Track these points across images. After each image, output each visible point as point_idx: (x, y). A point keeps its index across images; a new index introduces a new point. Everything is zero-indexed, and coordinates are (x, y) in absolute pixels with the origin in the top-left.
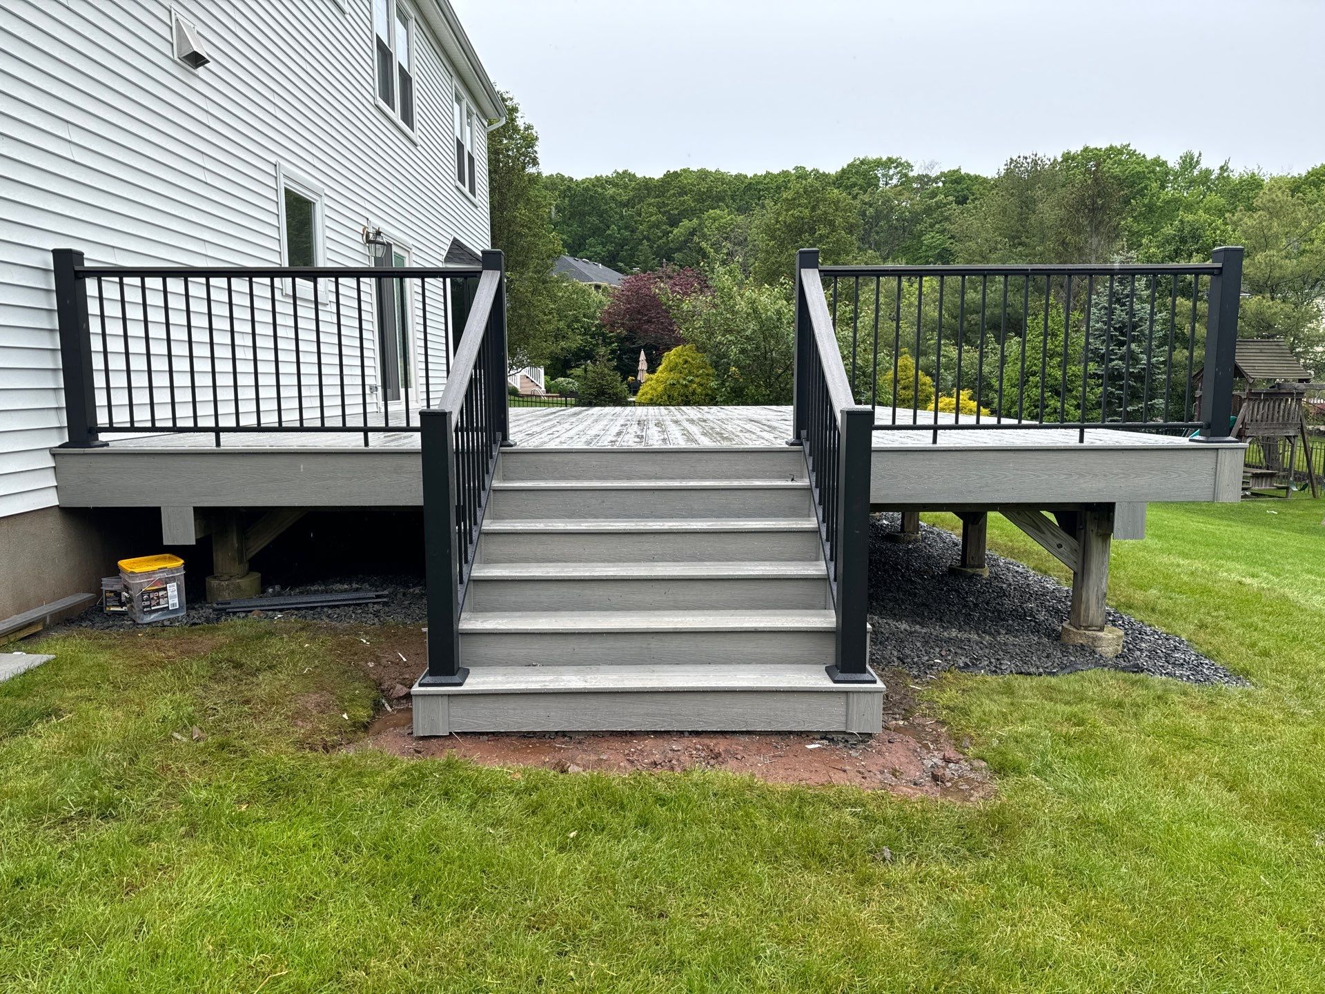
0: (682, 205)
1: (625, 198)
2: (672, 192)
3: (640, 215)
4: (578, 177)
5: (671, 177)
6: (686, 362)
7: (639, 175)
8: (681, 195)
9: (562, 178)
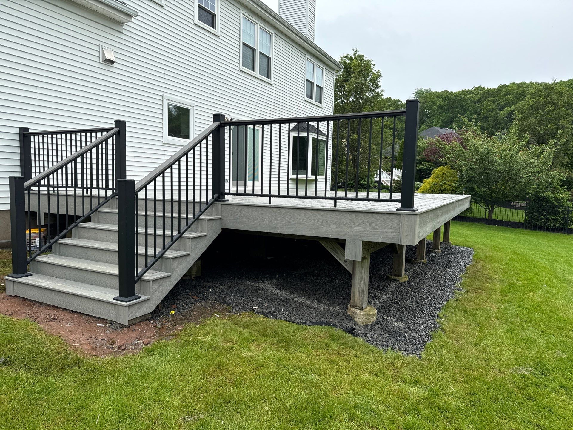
0: (506, 100)
1: (476, 99)
2: (501, 94)
3: (483, 106)
4: (455, 91)
5: (502, 87)
6: (444, 174)
7: (486, 88)
8: (506, 95)
9: (447, 92)
